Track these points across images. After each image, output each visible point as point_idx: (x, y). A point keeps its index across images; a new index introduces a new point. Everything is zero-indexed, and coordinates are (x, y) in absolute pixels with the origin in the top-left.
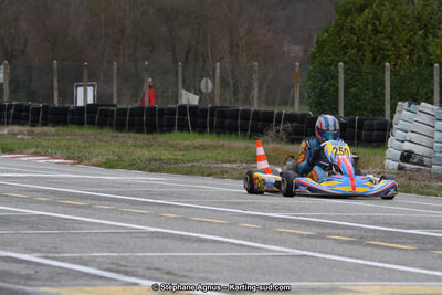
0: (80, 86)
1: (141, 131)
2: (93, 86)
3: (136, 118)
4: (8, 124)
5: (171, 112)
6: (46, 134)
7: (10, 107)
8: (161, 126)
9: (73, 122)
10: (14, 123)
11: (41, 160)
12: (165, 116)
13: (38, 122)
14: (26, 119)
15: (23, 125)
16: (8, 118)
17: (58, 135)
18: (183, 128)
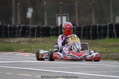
0: (58, 16)
1: (89, 39)
2: (66, 16)
3: (86, 31)
4: (18, 37)
5: (105, 28)
6: (37, 42)
7: (19, 28)
8: (100, 36)
9: (53, 35)
10: (21, 37)
11: (27, 55)
12: (102, 30)
13: (34, 35)
14: (28, 34)
15: (27, 37)
16: (19, 34)
17: (43, 41)
18: (111, 36)
